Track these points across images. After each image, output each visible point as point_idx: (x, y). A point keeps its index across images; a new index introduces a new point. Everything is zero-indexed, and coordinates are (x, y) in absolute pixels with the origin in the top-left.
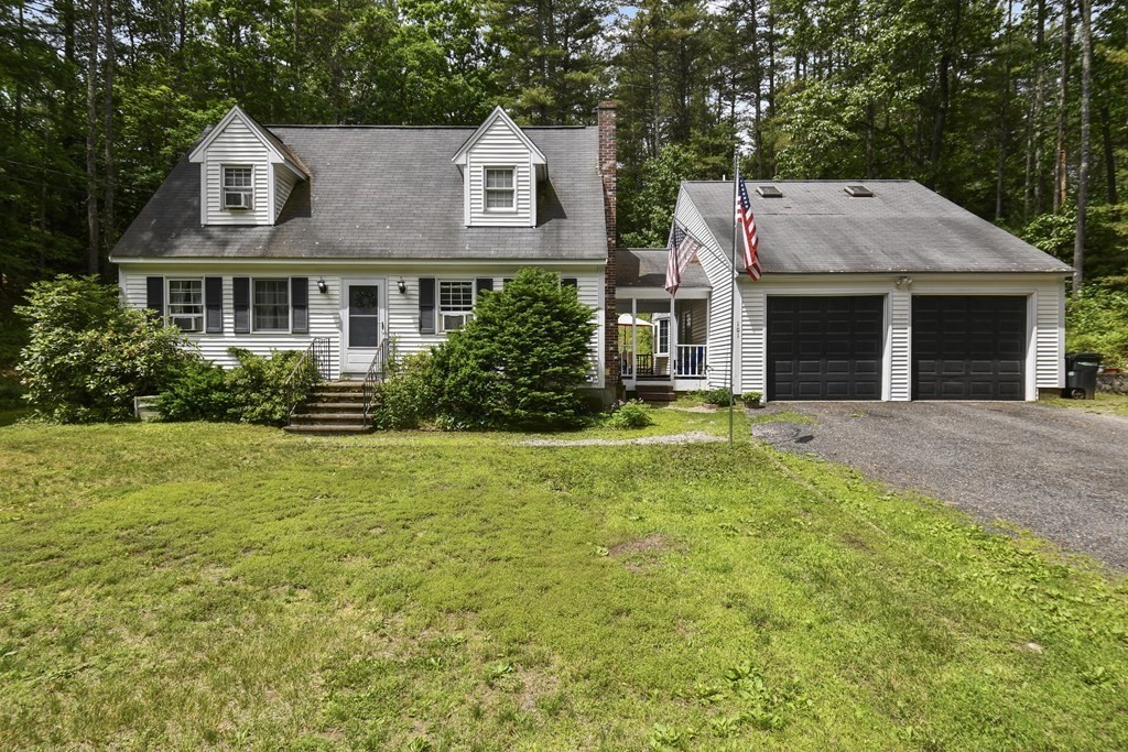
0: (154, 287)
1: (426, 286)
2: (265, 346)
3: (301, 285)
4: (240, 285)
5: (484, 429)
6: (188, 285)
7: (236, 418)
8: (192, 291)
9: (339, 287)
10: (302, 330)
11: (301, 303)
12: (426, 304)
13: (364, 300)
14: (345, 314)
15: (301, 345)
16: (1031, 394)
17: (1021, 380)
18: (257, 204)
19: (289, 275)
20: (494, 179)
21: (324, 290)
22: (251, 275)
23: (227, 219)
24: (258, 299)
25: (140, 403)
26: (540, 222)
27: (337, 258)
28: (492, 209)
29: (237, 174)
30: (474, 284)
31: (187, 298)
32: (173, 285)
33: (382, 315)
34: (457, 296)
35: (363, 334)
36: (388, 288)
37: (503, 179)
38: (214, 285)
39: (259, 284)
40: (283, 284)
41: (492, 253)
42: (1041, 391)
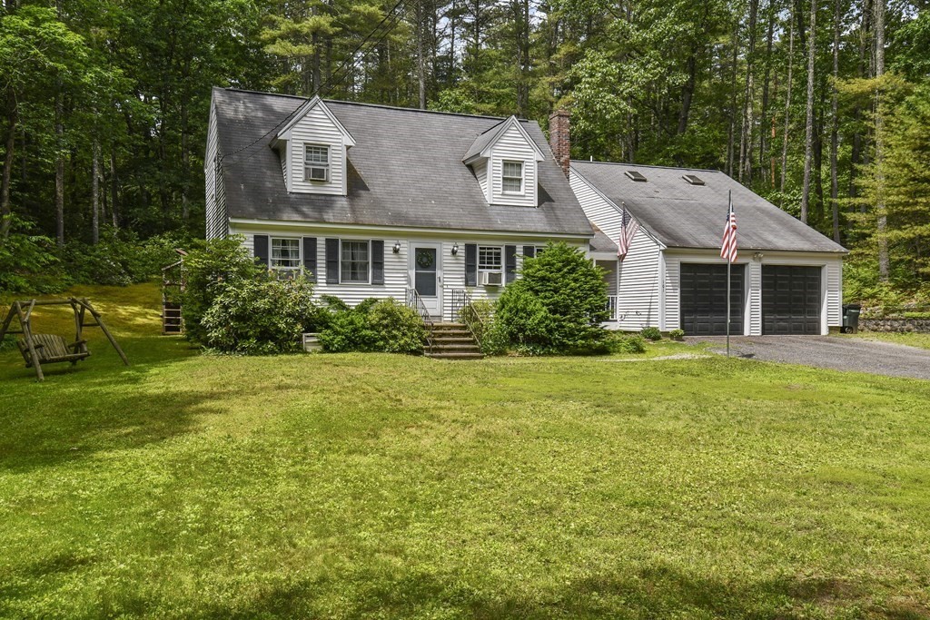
0: (260, 243)
1: (470, 249)
2: (353, 295)
3: (378, 246)
4: (331, 244)
6: (284, 242)
8: (290, 248)
9: (408, 249)
10: (379, 281)
11: (379, 265)
12: (470, 268)
13: (426, 260)
14: (412, 273)
15: (381, 294)
17: (818, 322)
18: (332, 177)
19: (370, 238)
20: (509, 169)
21: (396, 251)
22: (340, 237)
23: (308, 188)
24: (343, 257)
25: (309, 340)
26: (539, 204)
27: (405, 226)
28: (507, 192)
29: (316, 151)
30: (503, 250)
31: (285, 253)
32: (275, 242)
33: (439, 273)
34: (491, 258)
35: (426, 286)
36: (444, 250)
37: (516, 169)
38: (310, 244)
39: (346, 244)
40: (364, 245)
41: (518, 227)
42: (831, 328)
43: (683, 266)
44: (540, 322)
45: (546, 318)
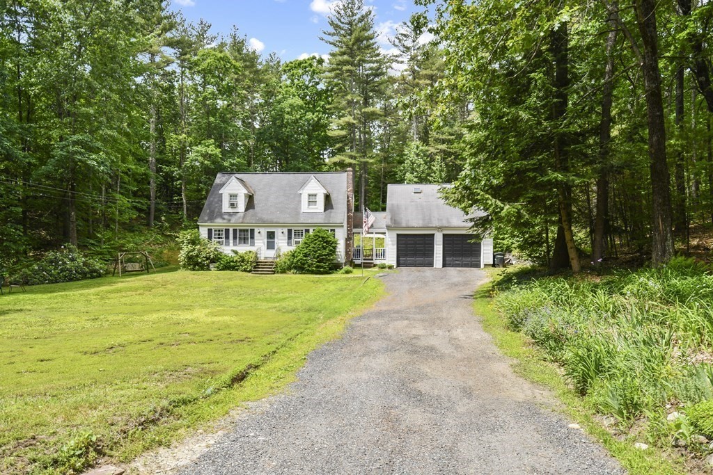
0: (210, 231)
1: (290, 231)
2: (243, 249)
3: (252, 231)
4: (235, 231)
5: (305, 273)
6: (219, 231)
7: (237, 270)
8: (221, 233)
9: (264, 231)
10: (253, 244)
11: (252, 237)
12: (290, 238)
13: (271, 235)
14: (266, 240)
15: (253, 249)
16: (482, 266)
17: (480, 261)
18: (239, 206)
19: (249, 228)
20: (311, 197)
21: (259, 232)
22: (238, 228)
23: (231, 210)
24: (240, 235)
25: (211, 266)
26: (325, 211)
27: (263, 223)
28: (310, 207)
29: (233, 196)
30: (304, 231)
31: (219, 234)
32: (215, 231)
33: (276, 240)
34: (299, 234)
35: (270, 246)
36: (278, 232)
37: (314, 197)
38: (227, 231)
39: (240, 230)
40: (247, 230)
41: (310, 222)
42: (485, 265)
43: (398, 235)
44: (299, 260)
45: (301, 259)
